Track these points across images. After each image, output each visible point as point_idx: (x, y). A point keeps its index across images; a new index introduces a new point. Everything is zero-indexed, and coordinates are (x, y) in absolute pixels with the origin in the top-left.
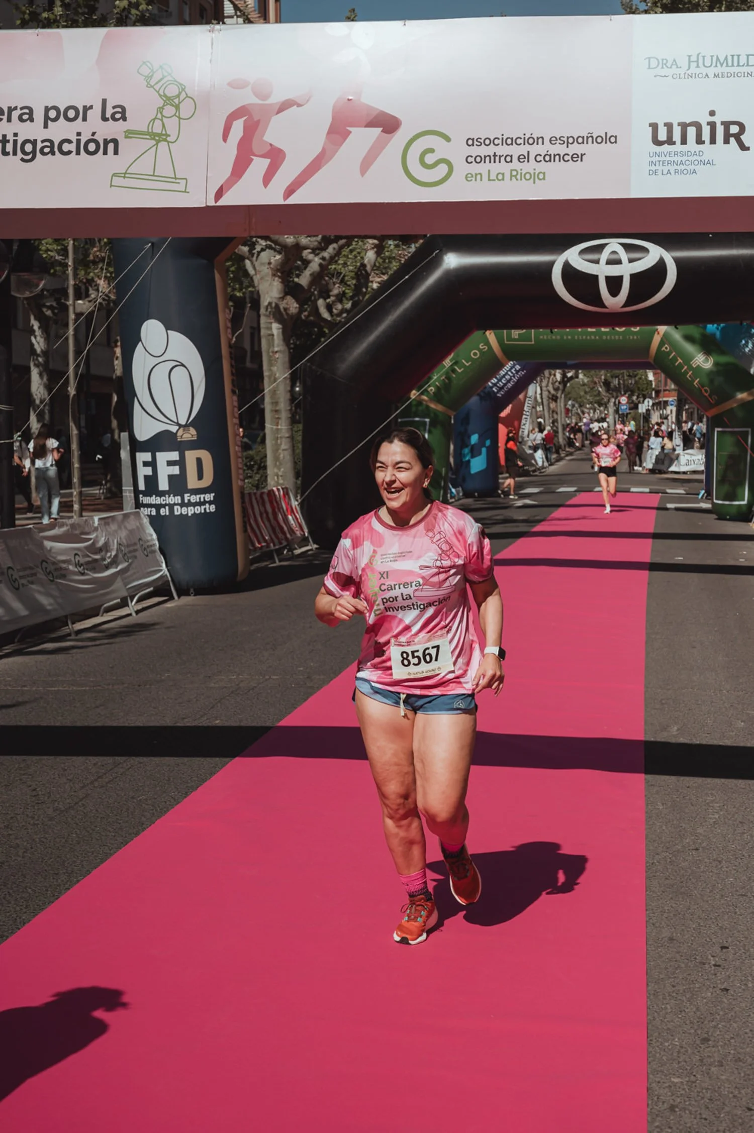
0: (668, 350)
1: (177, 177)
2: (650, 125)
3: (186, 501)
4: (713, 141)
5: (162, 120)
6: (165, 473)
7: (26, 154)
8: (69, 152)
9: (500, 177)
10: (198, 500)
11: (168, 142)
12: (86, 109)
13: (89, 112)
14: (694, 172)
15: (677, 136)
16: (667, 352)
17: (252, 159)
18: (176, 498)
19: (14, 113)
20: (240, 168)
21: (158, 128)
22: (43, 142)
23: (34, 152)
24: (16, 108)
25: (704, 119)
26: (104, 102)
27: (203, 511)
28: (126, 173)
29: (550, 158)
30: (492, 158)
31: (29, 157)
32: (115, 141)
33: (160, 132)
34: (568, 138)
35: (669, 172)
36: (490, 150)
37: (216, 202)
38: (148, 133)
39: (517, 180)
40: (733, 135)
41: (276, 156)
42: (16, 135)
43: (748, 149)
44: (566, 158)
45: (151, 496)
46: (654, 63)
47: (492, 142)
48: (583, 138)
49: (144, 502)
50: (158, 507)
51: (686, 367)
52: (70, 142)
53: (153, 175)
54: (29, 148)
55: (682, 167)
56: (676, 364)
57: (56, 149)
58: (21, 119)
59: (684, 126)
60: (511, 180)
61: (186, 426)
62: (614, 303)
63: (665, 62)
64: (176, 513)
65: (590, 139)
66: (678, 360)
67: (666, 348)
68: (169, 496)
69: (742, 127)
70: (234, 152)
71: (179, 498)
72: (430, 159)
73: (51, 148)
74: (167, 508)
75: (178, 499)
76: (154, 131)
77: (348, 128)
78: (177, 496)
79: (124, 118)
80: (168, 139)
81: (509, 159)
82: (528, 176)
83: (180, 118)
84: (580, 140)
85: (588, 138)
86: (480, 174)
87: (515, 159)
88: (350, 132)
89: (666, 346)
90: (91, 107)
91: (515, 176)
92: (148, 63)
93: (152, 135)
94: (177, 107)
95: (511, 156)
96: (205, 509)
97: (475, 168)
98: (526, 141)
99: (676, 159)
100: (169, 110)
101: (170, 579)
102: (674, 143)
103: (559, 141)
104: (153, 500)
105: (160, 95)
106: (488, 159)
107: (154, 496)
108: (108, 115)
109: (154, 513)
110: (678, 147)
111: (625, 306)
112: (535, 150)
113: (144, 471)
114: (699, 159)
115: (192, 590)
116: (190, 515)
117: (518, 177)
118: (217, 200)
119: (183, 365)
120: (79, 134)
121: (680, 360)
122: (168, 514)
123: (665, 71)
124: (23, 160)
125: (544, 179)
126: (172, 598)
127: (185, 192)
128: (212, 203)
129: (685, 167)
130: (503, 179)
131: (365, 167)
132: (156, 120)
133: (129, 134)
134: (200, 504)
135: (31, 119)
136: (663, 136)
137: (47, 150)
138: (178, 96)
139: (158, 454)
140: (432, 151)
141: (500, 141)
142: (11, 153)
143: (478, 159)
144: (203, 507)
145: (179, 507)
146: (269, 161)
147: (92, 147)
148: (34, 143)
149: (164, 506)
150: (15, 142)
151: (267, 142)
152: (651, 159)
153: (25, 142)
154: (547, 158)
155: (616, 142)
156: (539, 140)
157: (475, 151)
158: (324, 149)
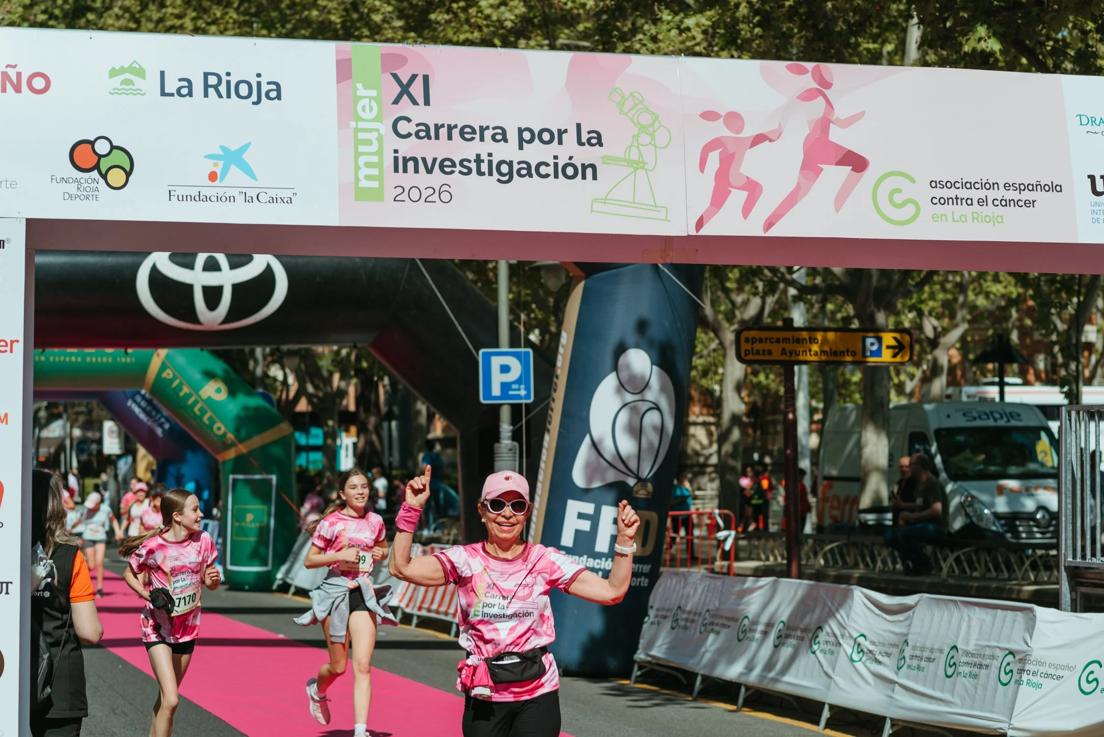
0: (171, 375)
1: (658, 204)
2: (1089, 176)
5: (638, 148)
7: (503, 175)
8: (547, 176)
11: (646, 170)
12: (561, 133)
13: (564, 136)
16: (170, 379)
17: (730, 191)
19: (486, 132)
20: (719, 199)
21: (635, 156)
22: (519, 163)
23: (510, 173)
24: (487, 128)
26: (579, 126)
28: (605, 199)
29: (1006, 203)
30: (955, 200)
31: (506, 178)
32: (593, 167)
33: (637, 159)
34: (1020, 185)
36: (952, 193)
37: (697, 232)
38: (625, 160)
39: (978, 222)
41: (753, 189)
42: (490, 155)
44: (1020, 203)
46: (1085, 121)
47: (953, 185)
48: (1033, 185)
51: (194, 398)
52: (547, 165)
53: (633, 202)
54: (505, 169)
56: (181, 394)
57: (533, 171)
58: (493, 138)
60: (973, 221)
62: (211, 318)
63: (1093, 120)
65: (1039, 187)
66: (182, 389)
67: (168, 374)
70: (712, 183)
72: (898, 198)
73: (528, 170)
76: (631, 158)
77: (820, 166)
79: (601, 145)
80: (646, 166)
82: (988, 220)
83: (656, 147)
85: (1037, 186)
86: (945, 215)
87: (975, 202)
88: (822, 169)
89: (168, 371)
90: (566, 131)
91: (977, 218)
92: (618, 90)
93: (630, 163)
94: (652, 136)
95: (971, 200)
97: (940, 209)
98: (983, 186)
100: (645, 139)
103: (1012, 188)
105: (633, 122)
106: (950, 201)
108: (584, 140)
111: (225, 321)
112: (992, 194)
117: (980, 219)
118: (698, 229)
120: (556, 157)
121: (186, 390)
123: (1095, 128)
124: (499, 180)
125: (1002, 222)
127: (666, 220)
128: (693, 233)
130: (966, 221)
131: (840, 201)
132: (633, 148)
133: (606, 159)
135: (506, 141)
136: (1100, 187)
137: (524, 172)
138: (652, 125)
140: (899, 191)
141: (960, 185)
142: (487, 173)
143: (942, 201)
147: (570, 171)
148: (510, 164)
150: (490, 162)
151: (741, 175)
152: (1093, 208)
153: (501, 163)
154: (1003, 203)
155: (1061, 191)
156: (994, 185)
157: (939, 193)
158: (798, 184)
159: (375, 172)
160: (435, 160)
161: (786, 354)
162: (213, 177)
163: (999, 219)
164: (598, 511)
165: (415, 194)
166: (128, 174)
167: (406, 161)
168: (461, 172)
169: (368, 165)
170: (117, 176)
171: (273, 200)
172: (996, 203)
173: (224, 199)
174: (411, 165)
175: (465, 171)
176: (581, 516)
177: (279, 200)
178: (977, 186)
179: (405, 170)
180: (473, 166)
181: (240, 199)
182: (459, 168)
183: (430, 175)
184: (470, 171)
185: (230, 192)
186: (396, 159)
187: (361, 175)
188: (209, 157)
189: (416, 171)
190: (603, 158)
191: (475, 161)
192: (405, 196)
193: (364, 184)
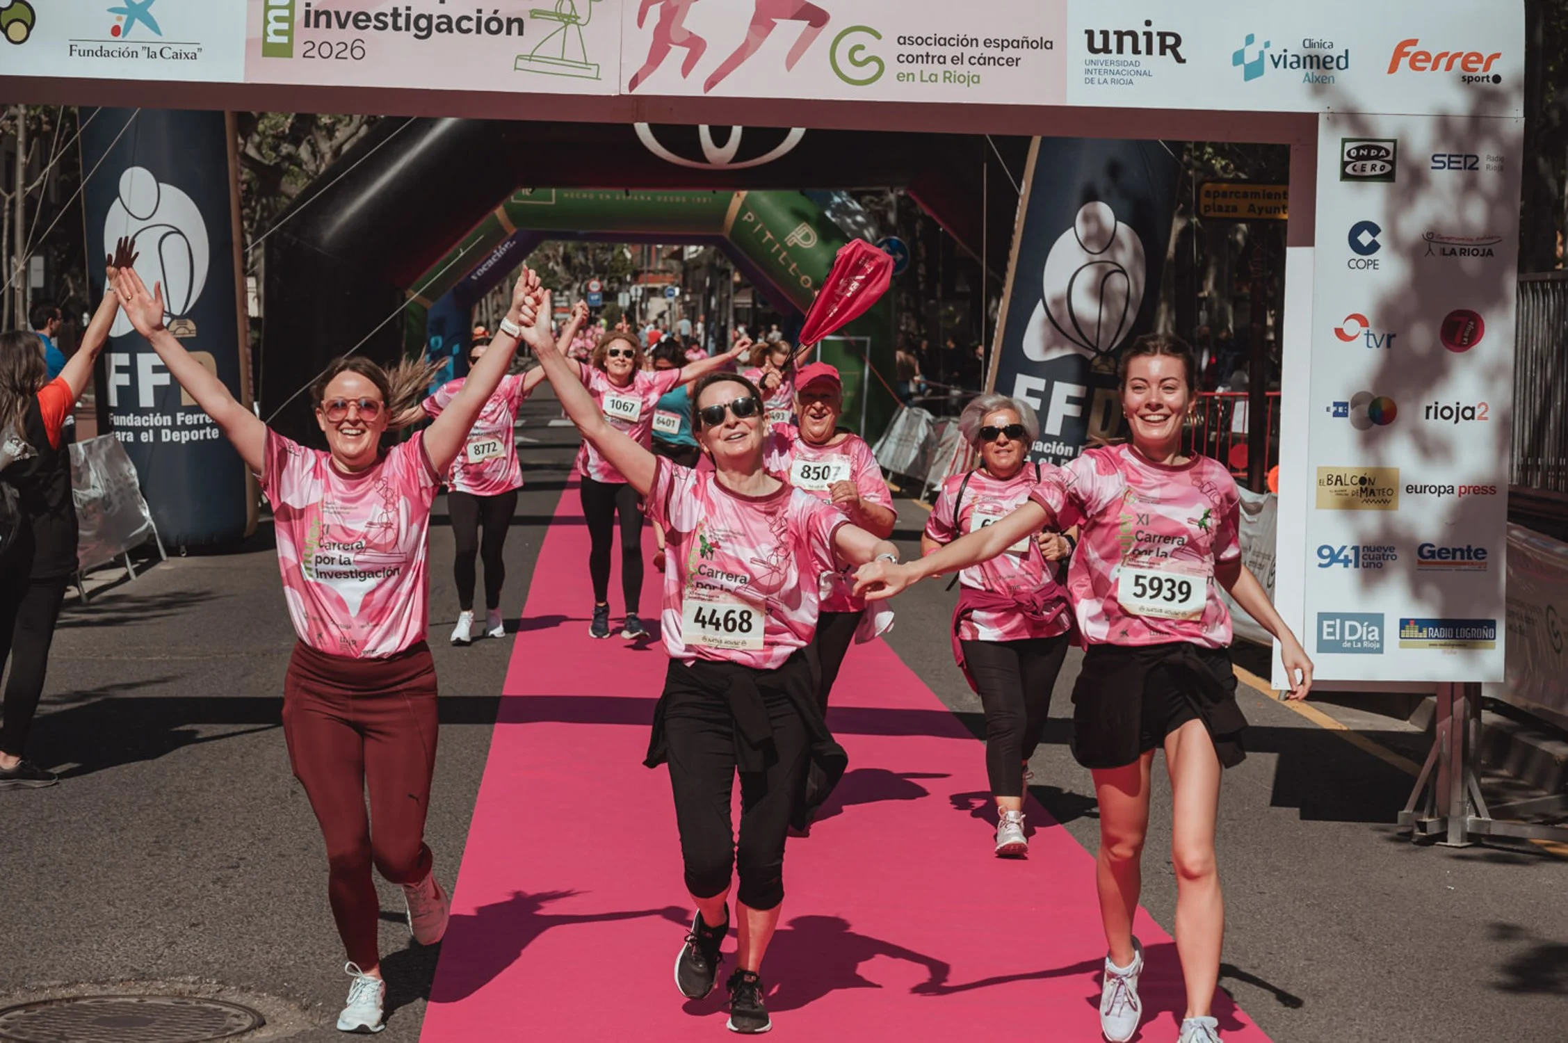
0: (752, 219)
1: (589, 61)
2: (1087, 32)
3: (179, 423)
4: (1149, 52)
6: (148, 383)
7: (422, 30)
8: (469, 31)
9: (933, 78)
10: (196, 422)
11: (578, 25)
14: (1131, 82)
15: (1113, 44)
16: (751, 223)
17: (670, 47)
18: (165, 418)
20: (657, 56)
21: (566, 10)
22: (439, 17)
23: (429, 28)
25: (1140, 29)
27: (202, 438)
28: (531, 56)
29: (984, 61)
30: (925, 58)
31: (424, 33)
32: (520, 22)
33: (568, 13)
34: (1003, 41)
35: (1105, 81)
36: (922, 50)
37: (631, 91)
38: (555, 14)
39: (951, 82)
40: (1169, 47)
41: (696, 46)
42: (408, 8)
43: (1184, 61)
44: (1001, 62)
45: (127, 415)
47: (925, 41)
48: (1018, 42)
49: (116, 423)
50: (137, 431)
51: (778, 246)
52: (469, 19)
53: (562, 59)
54: (423, 23)
55: (1117, 77)
56: (764, 240)
57: (454, 26)
59: (1120, 35)
60: (945, 81)
61: (182, 318)
62: (720, 155)
64: (164, 439)
65: (1025, 44)
66: (765, 235)
67: (749, 217)
68: (155, 416)
69: (1178, 40)
70: (650, 39)
71: (169, 418)
72: (859, 56)
73: (448, 25)
74: (151, 431)
75: (167, 420)
76: (563, 12)
77: (774, 20)
78: (166, 415)
80: (579, 21)
81: (942, 60)
82: (962, 79)
84: (1015, 44)
85: (1023, 42)
86: (913, 74)
87: (948, 60)
89: (750, 214)
91: (949, 78)
93: (560, 16)
95: (945, 57)
96: (205, 435)
97: (906, 68)
98: (960, 42)
99: (1112, 68)
101: (156, 531)
102: (1110, 52)
103: (993, 44)
104: (130, 420)
106: (920, 58)
107: (132, 415)
109: (131, 438)
110: (1114, 56)
111: (734, 160)
112: (969, 51)
113: (118, 380)
114: (1135, 69)
115: (183, 548)
116: (183, 442)
117: (952, 79)
119: (179, 232)
120: (479, 11)
121: (769, 235)
122: (151, 440)
124: (416, 36)
125: (978, 82)
126: (159, 559)
127: (597, 78)
128: (626, 92)
129: (1122, 77)
130: (936, 81)
131: (791, 61)
133: (534, 14)
134: (199, 427)
136: (1098, 43)
137: (443, 27)
139: (140, 356)
140: (862, 47)
141: (932, 41)
142: (404, 28)
143: (910, 59)
144: (202, 432)
145: (168, 432)
146: (686, 50)
147: (494, 25)
148: (429, 18)
149: (146, 429)
150: (408, 16)
151: (684, 30)
152: (1087, 67)
153: (420, 16)
154: (982, 61)
155: (1051, 48)
156: (973, 42)
157: (907, 50)
158: (747, 40)
159: (285, 26)
160: (349, 14)
161: (1254, 211)
162: (116, 31)
163: (975, 79)
164: (1049, 387)
165: (325, 50)
166: (29, 28)
167: (318, 14)
168: (375, 27)
169: (278, 19)
170: (17, 30)
171: (176, 56)
172: (973, 61)
173: (126, 54)
174: (323, 19)
175: (381, 25)
176: (1031, 393)
177: (183, 56)
178: (952, 42)
179: (317, 25)
180: (389, 20)
181: (144, 54)
182: (374, 22)
183: (342, 30)
184: (386, 25)
185: (132, 47)
186: (308, 13)
187: (270, 29)
188: (112, 10)
189: (329, 25)
190: (531, 11)
191: (392, 15)
192: (315, 52)
193: (273, 39)
